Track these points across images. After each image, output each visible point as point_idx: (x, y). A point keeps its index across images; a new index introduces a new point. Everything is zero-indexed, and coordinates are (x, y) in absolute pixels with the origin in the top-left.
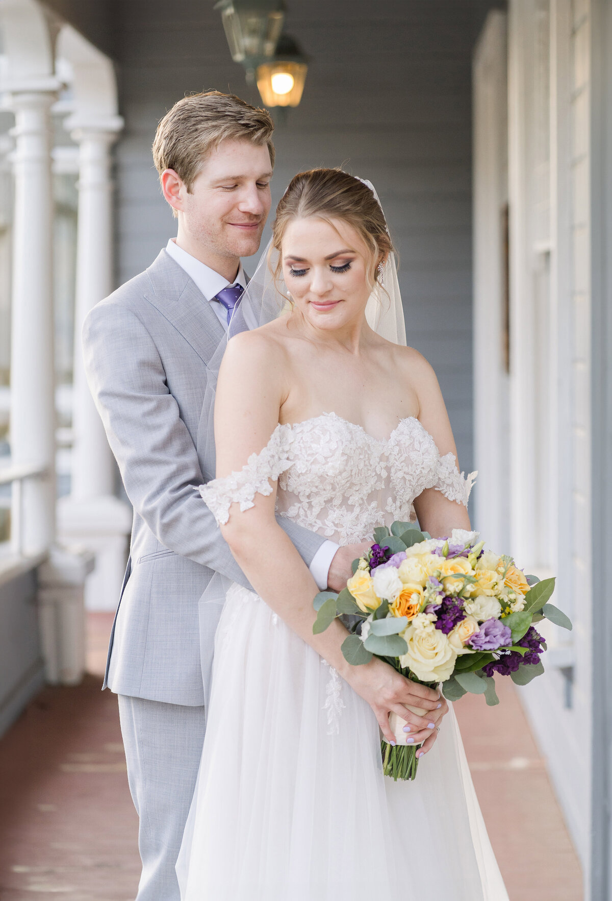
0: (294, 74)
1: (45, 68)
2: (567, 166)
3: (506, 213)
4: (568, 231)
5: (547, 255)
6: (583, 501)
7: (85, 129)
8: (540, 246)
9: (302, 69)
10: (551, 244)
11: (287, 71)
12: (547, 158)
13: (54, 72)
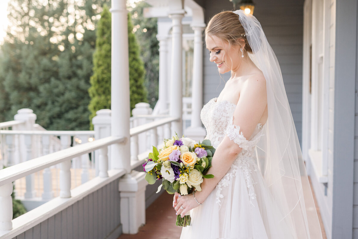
0: (251, 9)
1: (180, 7)
2: (329, 28)
3: (311, 48)
4: (328, 48)
5: (322, 57)
6: (331, 132)
7: (195, 27)
8: (320, 56)
9: (253, 7)
10: (323, 54)
11: (249, 8)
12: (322, 29)
13: (183, 8)
